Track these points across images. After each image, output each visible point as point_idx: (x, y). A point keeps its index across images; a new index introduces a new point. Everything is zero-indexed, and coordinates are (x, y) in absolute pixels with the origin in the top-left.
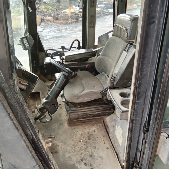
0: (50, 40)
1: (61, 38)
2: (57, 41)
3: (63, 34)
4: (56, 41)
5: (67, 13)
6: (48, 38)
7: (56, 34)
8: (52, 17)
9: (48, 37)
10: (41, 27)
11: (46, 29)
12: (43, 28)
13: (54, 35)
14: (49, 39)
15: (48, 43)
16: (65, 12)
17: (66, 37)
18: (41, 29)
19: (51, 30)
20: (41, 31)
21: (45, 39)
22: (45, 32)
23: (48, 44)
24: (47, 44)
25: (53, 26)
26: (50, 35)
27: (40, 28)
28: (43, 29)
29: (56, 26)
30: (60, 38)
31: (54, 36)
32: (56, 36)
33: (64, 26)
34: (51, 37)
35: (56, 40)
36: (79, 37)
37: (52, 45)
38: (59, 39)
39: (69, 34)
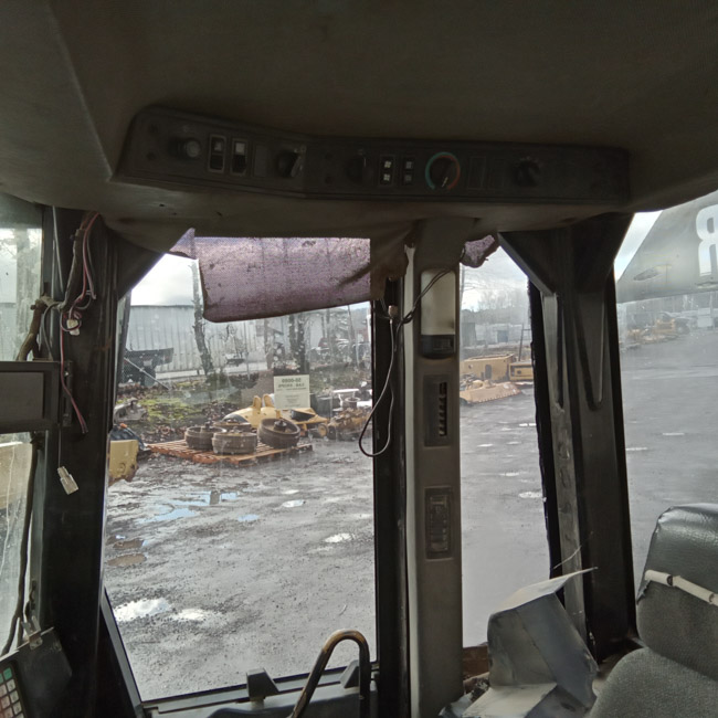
0: (171, 547)
1: (221, 536)
2: (201, 553)
3: (232, 515)
4: (199, 550)
5: (245, 421)
6: (160, 536)
7: (198, 513)
8: (184, 441)
9: (163, 532)
10: (136, 486)
11: (157, 492)
12: (141, 486)
13: (191, 518)
14: (167, 541)
15: (157, 565)
16: (239, 419)
17: (244, 529)
18: (133, 493)
19: (178, 496)
20: (134, 501)
21: (148, 541)
22: (151, 510)
23: (159, 569)
24: (153, 573)
25: (189, 477)
26: (172, 522)
27: (130, 489)
28: (141, 490)
29: (199, 479)
30: (219, 533)
31: (190, 525)
32: (196, 524)
33: (236, 476)
34: (173, 530)
35: (197, 546)
36: (305, 526)
37: (179, 573)
38: (213, 542)
39: (258, 511)
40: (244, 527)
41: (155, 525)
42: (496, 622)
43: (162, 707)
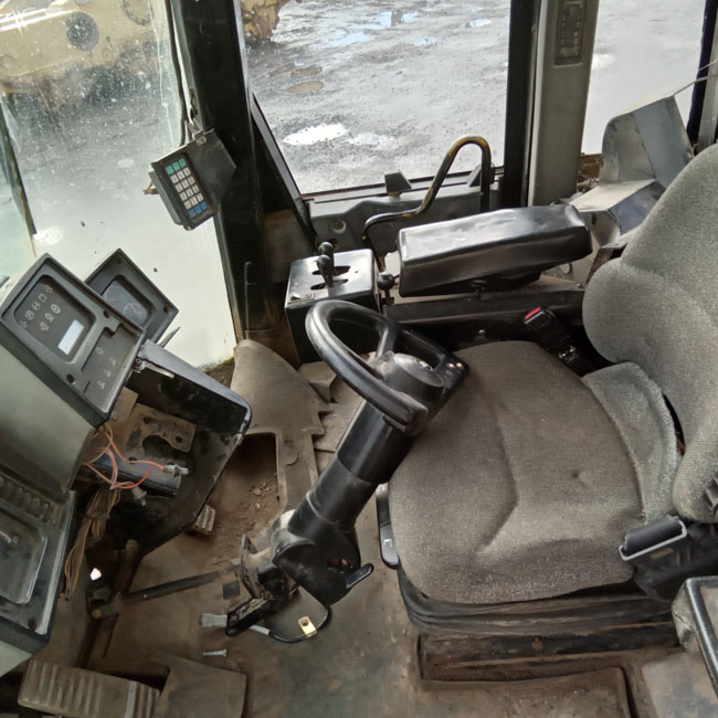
0: (346, 74)
1: (396, 62)
2: (376, 80)
3: (408, 39)
4: (374, 76)
6: (336, 62)
7: (373, 37)
9: (338, 59)
10: (308, 8)
11: (330, 14)
12: (314, 8)
13: (366, 43)
14: (342, 67)
15: (334, 92)
17: (420, 54)
18: (305, 16)
19: (352, 18)
20: (307, 25)
22: (325, 34)
23: (335, 96)
24: (330, 100)
26: (347, 48)
27: (303, 12)
28: (314, 13)
30: (393, 59)
31: (365, 50)
32: (371, 49)
34: (348, 56)
35: (371, 73)
36: (486, 49)
37: (354, 100)
38: (387, 68)
39: (436, 33)
40: (419, 52)
41: (330, 52)
42: (613, 126)
43: (317, 199)
